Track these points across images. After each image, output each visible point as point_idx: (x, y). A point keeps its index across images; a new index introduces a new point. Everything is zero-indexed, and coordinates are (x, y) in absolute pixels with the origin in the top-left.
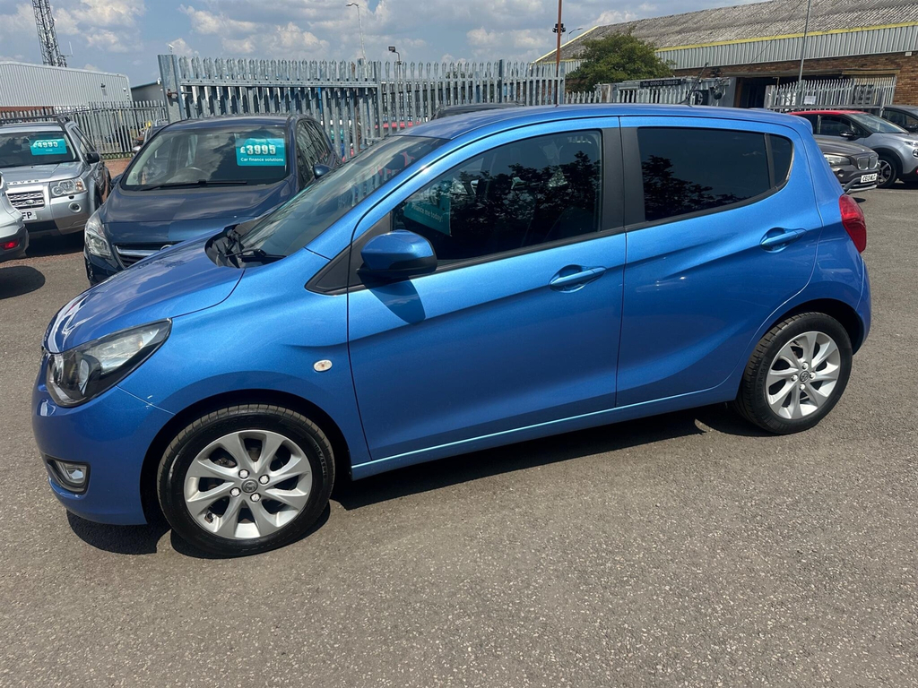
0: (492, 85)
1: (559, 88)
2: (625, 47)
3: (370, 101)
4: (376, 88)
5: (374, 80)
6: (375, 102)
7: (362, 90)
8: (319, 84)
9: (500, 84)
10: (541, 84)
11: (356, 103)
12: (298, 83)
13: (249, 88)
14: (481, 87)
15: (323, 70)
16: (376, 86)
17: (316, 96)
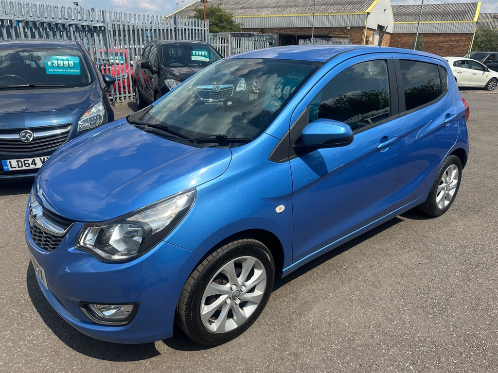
0: (171, 30)
1: (206, 34)
2: (217, 14)
3: (101, 35)
4: (105, 27)
5: (102, 22)
6: (104, 35)
7: (95, 27)
8: (68, 22)
9: (175, 28)
10: (197, 31)
11: (92, 36)
12: (54, 20)
13: (19, 22)
14: (165, 31)
15: (70, 13)
16: (104, 25)
17: (65, 29)
